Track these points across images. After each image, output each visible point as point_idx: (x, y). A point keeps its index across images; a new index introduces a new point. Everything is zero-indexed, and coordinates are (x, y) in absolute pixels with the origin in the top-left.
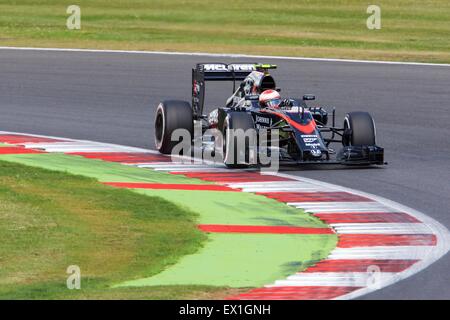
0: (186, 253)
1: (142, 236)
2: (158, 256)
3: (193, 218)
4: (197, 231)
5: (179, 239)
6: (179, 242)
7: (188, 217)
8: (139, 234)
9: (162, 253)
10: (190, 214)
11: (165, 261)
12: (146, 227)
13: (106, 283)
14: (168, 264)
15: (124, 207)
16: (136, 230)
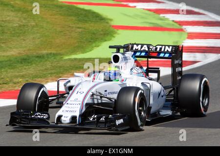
0: (106, 41)
1: (82, 31)
2: (90, 41)
3: (109, 21)
4: (112, 29)
5: (102, 33)
6: (101, 34)
7: (107, 21)
8: (80, 30)
9: (92, 40)
10: (108, 19)
11: (94, 45)
12: (84, 26)
13: (62, 56)
14: (95, 46)
15: (72, 15)
16: (79, 28)
